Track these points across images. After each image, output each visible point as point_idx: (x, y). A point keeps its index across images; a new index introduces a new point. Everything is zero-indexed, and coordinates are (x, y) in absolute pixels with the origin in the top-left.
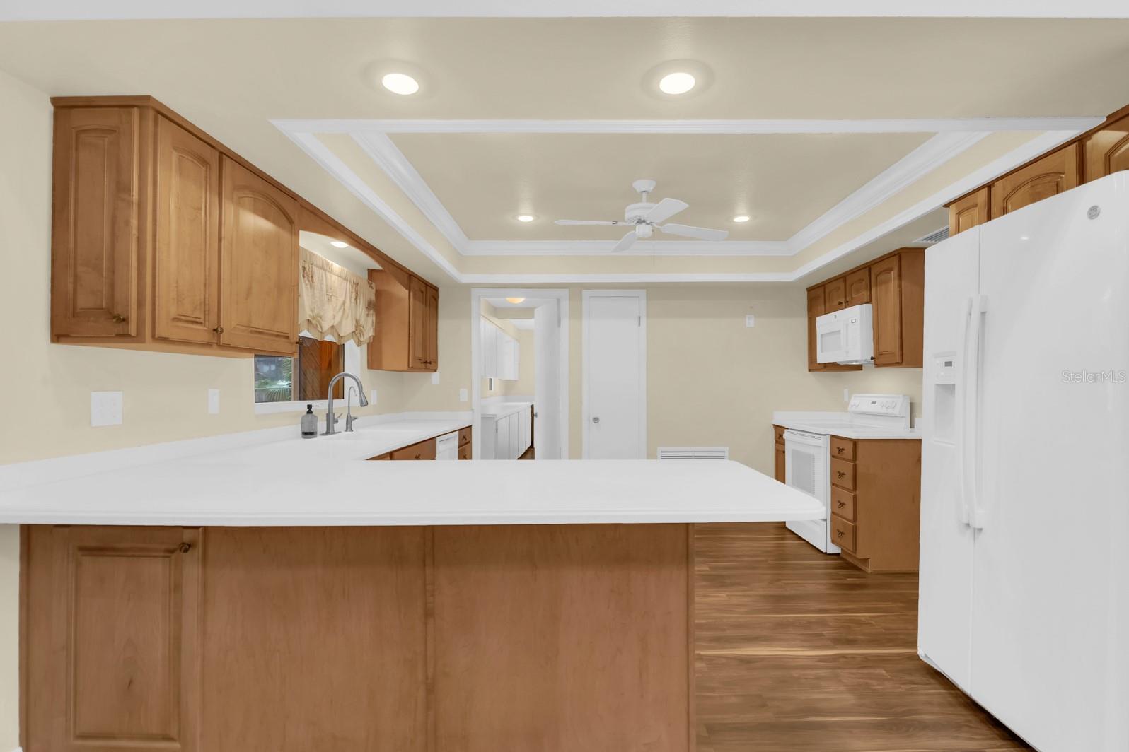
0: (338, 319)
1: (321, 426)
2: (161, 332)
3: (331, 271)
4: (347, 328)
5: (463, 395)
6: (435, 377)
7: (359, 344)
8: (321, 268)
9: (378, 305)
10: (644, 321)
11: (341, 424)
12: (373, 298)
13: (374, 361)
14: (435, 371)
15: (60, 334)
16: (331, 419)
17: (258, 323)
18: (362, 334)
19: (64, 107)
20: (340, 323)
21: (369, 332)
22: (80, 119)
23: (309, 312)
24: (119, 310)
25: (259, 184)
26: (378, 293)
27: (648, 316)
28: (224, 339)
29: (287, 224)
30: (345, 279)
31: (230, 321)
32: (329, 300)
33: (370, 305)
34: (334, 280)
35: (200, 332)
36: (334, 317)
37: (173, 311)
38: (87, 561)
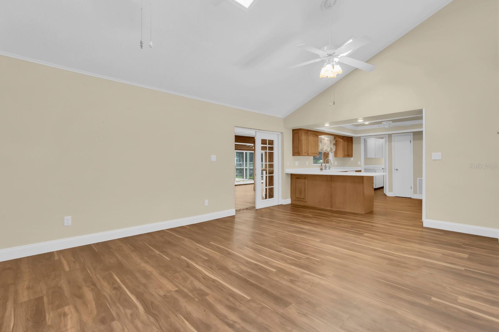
0: (327, 148)
1: (324, 168)
2: (303, 155)
3: (325, 140)
4: (329, 150)
5: (359, 163)
6: (352, 159)
7: (332, 152)
8: (323, 140)
9: (336, 144)
10: (412, 142)
11: (328, 168)
12: (335, 142)
13: (336, 155)
14: (352, 157)
15: (293, 155)
16: (326, 167)
17: (313, 152)
18: (332, 150)
19: (293, 130)
20: (327, 149)
21: (334, 150)
22: (295, 132)
23: (321, 148)
24: (299, 152)
25: (313, 132)
26: (336, 141)
27: (413, 140)
28: (309, 155)
29: (316, 136)
30: (328, 140)
31: (310, 152)
32: (325, 145)
33: (334, 144)
34: (326, 141)
35: (306, 154)
36: (326, 148)
37: (304, 152)
38: (297, 179)
